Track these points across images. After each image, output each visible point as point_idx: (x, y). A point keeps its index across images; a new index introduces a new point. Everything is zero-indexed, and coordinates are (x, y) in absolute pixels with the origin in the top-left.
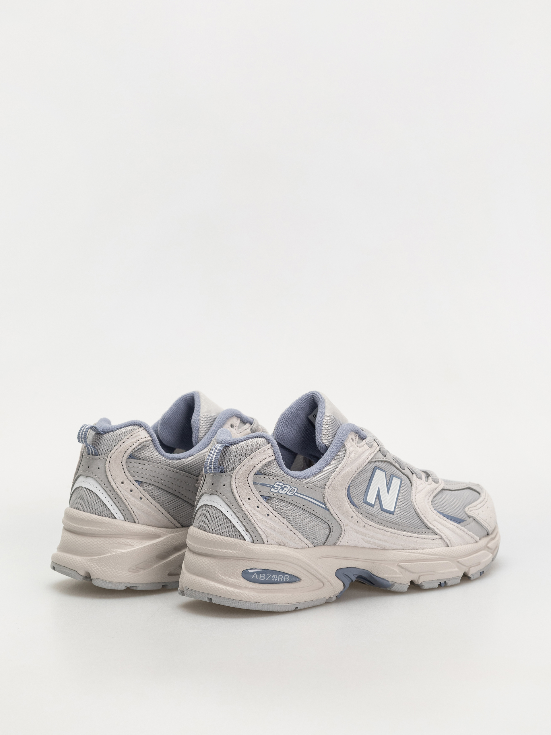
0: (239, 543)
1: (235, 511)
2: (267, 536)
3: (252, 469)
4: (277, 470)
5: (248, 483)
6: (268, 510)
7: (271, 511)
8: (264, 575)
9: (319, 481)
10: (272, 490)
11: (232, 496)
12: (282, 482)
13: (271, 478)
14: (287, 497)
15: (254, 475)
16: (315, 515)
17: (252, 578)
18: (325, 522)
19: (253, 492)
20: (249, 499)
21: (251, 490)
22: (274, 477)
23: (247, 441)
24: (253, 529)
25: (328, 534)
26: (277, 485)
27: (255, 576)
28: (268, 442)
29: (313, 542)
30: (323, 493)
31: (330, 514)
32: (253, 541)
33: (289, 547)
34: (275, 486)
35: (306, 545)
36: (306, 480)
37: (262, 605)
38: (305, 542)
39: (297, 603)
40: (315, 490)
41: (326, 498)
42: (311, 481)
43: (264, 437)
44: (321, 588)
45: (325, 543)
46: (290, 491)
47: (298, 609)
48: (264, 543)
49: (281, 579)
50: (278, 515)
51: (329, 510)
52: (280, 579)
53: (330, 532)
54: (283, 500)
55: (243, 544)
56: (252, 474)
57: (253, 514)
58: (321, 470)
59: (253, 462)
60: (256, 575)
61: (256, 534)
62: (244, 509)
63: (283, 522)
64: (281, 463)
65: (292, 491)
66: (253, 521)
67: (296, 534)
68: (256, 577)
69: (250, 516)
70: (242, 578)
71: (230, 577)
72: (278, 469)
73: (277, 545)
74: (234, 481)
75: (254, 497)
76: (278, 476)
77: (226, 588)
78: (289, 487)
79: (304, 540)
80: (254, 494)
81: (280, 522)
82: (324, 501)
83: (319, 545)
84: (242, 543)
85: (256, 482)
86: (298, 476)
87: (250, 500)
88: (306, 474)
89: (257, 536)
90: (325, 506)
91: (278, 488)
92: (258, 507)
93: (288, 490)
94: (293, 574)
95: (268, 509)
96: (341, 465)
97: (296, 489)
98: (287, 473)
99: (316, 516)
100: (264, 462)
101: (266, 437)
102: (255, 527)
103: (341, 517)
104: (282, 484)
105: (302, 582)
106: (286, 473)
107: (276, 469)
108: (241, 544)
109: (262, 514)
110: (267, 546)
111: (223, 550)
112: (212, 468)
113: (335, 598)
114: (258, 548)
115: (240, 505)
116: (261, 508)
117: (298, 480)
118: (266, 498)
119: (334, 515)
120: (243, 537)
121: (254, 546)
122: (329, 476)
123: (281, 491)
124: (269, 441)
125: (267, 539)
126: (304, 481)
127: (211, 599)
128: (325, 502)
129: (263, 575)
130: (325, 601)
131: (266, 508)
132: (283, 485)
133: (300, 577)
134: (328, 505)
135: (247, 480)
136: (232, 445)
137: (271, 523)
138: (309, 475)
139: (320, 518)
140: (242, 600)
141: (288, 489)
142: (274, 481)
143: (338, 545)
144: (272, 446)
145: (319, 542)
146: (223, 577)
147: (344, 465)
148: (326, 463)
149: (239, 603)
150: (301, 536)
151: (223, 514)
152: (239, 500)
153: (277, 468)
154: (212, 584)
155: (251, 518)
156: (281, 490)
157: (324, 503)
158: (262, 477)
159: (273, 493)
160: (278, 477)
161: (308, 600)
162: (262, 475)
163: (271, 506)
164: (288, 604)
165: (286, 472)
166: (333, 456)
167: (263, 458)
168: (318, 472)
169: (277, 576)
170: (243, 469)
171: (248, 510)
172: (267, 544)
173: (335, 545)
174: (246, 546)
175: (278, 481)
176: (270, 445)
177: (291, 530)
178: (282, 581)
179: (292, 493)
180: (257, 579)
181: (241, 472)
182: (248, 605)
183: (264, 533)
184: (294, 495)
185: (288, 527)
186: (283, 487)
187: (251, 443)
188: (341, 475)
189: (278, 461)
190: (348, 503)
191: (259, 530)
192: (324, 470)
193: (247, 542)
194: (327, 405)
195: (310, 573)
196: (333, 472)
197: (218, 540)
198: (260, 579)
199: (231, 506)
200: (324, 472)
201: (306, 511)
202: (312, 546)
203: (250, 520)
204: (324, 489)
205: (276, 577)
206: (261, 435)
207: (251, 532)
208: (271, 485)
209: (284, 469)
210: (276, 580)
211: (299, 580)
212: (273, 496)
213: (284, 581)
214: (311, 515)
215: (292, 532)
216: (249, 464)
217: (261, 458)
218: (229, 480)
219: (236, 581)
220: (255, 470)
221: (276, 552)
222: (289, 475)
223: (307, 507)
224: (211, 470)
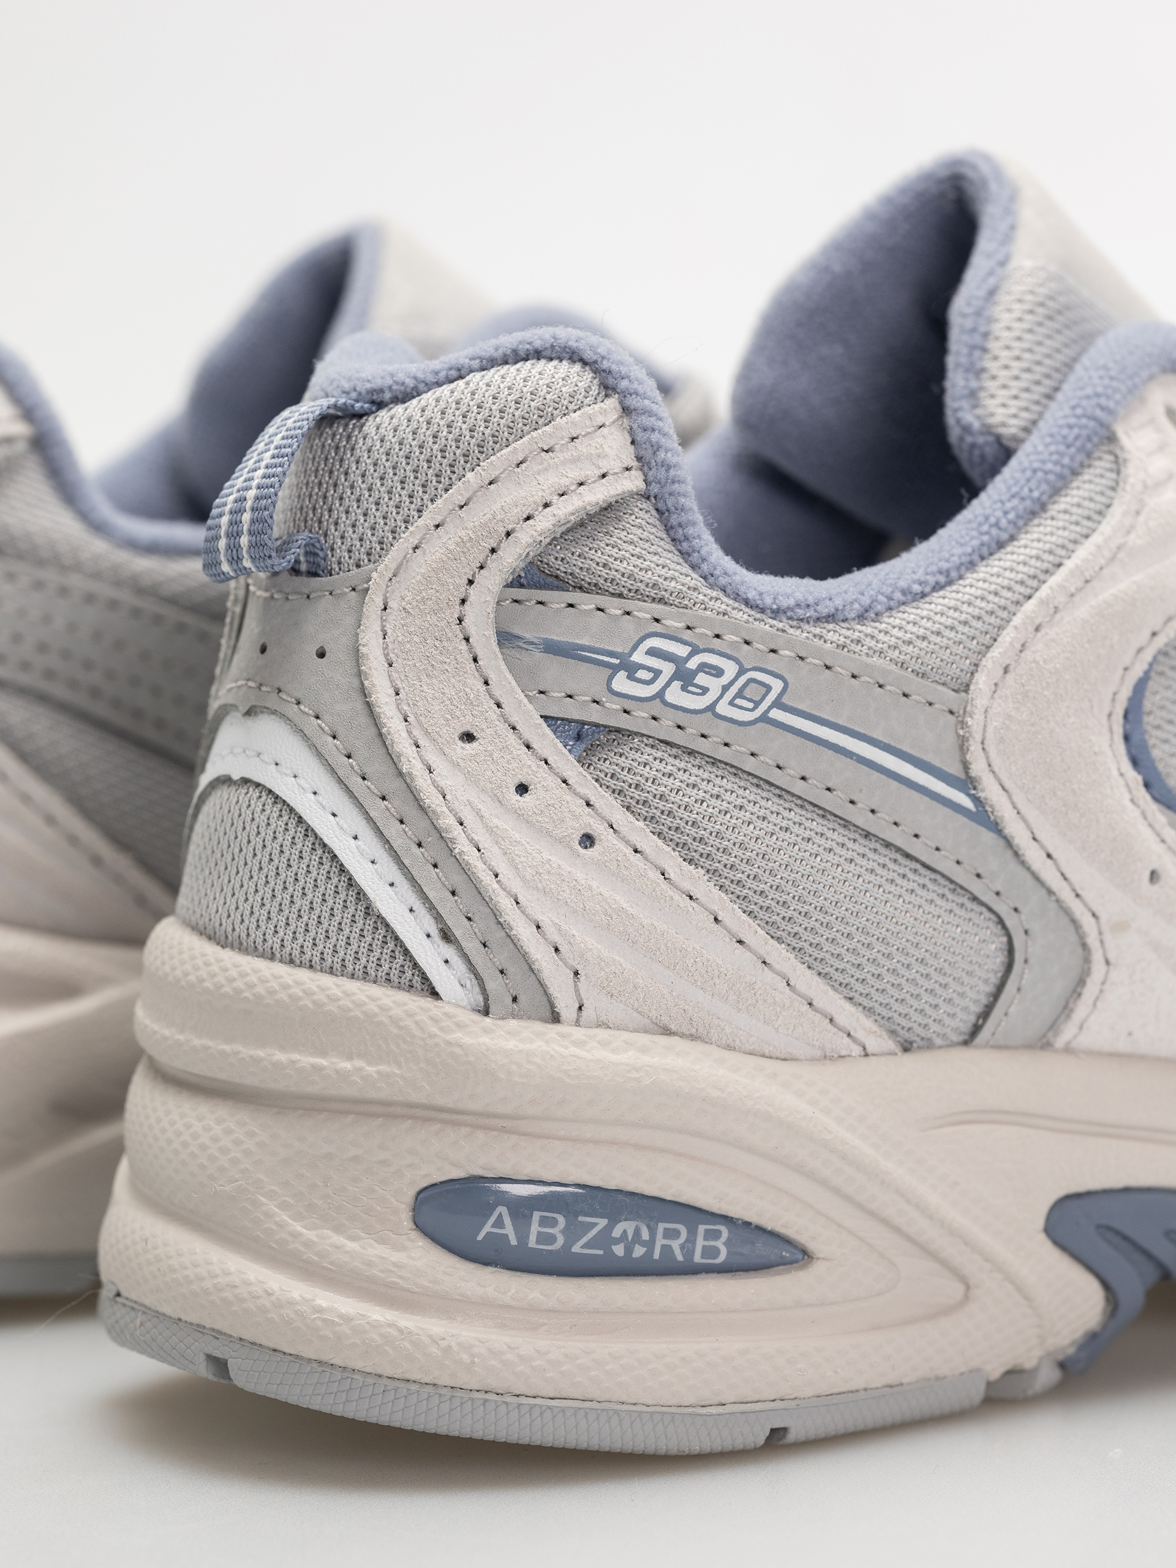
0: (397, 1012)
1: (377, 809)
2: (576, 973)
3: (493, 551)
4: (655, 558)
5: (467, 640)
6: (588, 810)
7: (606, 811)
8: (561, 1220)
9: (933, 638)
10: (621, 682)
11: (364, 719)
12: (687, 635)
13: (615, 607)
14: (720, 732)
15: (507, 586)
16: (907, 856)
17: (480, 1238)
18: (974, 899)
19: (498, 693)
20: (468, 737)
21: (486, 683)
22: (629, 605)
23: (468, 378)
24: (483, 923)
25: (994, 980)
26: (652, 652)
27: (499, 1223)
28: (606, 387)
29: (899, 1020)
30: (958, 716)
31: (1009, 853)
32: (486, 999)
33: (729, 1048)
34: (638, 657)
35: (847, 1040)
36: (844, 631)
37: (536, 1413)
38: (839, 1019)
39: (778, 1405)
40: (905, 695)
41: (974, 748)
42: (881, 636)
43: (574, 356)
44: (948, 1311)
45: (976, 1030)
46: (740, 694)
47: (791, 1437)
48: (555, 1018)
49: (676, 1245)
50: (650, 843)
51: (996, 828)
52: (667, 1249)
53: (1009, 967)
54: (691, 753)
55: (422, 1017)
56: (492, 581)
57: (490, 830)
58: (954, 574)
59: (496, 507)
60: (507, 1221)
61: (502, 957)
62: (432, 799)
63: (687, 886)
64: (684, 518)
65: (748, 693)
66: (487, 878)
67: (777, 967)
68: (509, 1230)
69: (471, 840)
70: (415, 1235)
71: (338, 1229)
72: (665, 554)
73: (646, 1032)
74: (376, 627)
75: (503, 728)
76: (661, 601)
77: (308, 1296)
78: (730, 669)
79: (832, 1010)
80: (499, 706)
81: (664, 885)
82: (966, 766)
83: (938, 1041)
84: (410, 1015)
85: (517, 631)
86: (791, 602)
87: (475, 744)
88: (850, 597)
89: (511, 970)
90: (976, 800)
91: (657, 673)
92: (522, 789)
93: (725, 688)
94: (755, 1219)
95: (588, 804)
96: (1083, 552)
97: (777, 685)
98: (723, 581)
99: (917, 860)
100: (566, 509)
101: (589, 355)
102: (495, 914)
103: (1083, 873)
104: (682, 651)
105: (818, 1268)
106: (711, 580)
107: (649, 557)
108: (409, 1022)
109: (549, 834)
110: (578, 1033)
111: (296, 1056)
112: (244, 540)
113: (1049, 1376)
114: (512, 1044)
115: (410, 774)
116: (541, 793)
117: (791, 631)
118: (579, 737)
119: (1034, 856)
120: (425, 979)
121: (486, 1031)
122: (1005, 615)
123: (675, 695)
124: (611, 381)
125: (577, 991)
126: (830, 636)
127: (220, 1365)
128: (973, 773)
129: (554, 1223)
130: (978, 1393)
131: (577, 794)
132: (691, 655)
133: (802, 1238)
134: (990, 791)
135: (460, 620)
136: (380, 405)
137: (606, 894)
138: (866, 601)
139: (943, 876)
140: (408, 1376)
141: (725, 680)
142: (629, 629)
143: (1068, 1050)
144: (626, 411)
145: (934, 1027)
146: (298, 1227)
147: (1107, 554)
148: (987, 533)
149: (391, 1396)
150: (807, 981)
151: (309, 831)
152: (402, 744)
153: (653, 549)
154: (233, 1269)
155: (471, 857)
156: (677, 684)
157: (967, 783)
158: (557, 599)
159: (629, 705)
160: (661, 607)
161: (859, 1383)
162: (558, 588)
163: (612, 783)
164: (713, 1410)
165: (717, 572)
166: (1036, 494)
167: (564, 481)
168: (927, 589)
169: (648, 1227)
170: (436, 549)
171: (456, 805)
172: (577, 1023)
173: (1043, 1043)
174: (434, 1030)
175: (657, 627)
176: (612, 403)
177: (740, 942)
178: (680, 1258)
179: (750, 705)
180: (514, 1242)
181: (420, 565)
182: (445, 1408)
183: (557, 950)
184: (764, 718)
185: (716, 919)
186: (692, 664)
187: (493, 390)
188: (1083, 611)
189: (661, 505)
190: (1124, 790)
191: (524, 932)
192: (970, 578)
193: (448, 1009)
194: (1027, 214)
195: (873, 1214)
196: (1028, 591)
197: (272, 992)
198: (532, 1242)
199: (355, 782)
200: (973, 591)
201: (846, 824)
202: (891, 1045)
203: (465, 870)
204: (966, 691)
205: (637, 1232)
206: (562, 342)
207: (472, 947)
208: (611, 654)
209: (704, 560)
210: (639, 1251)
211: (800, 1256)
212: (623, 722)
213: (698, 1258)
214: (883, 850)
215: (750, 949)
216: (475, 516)
217: (552, 481)
218: (350, 620)
219: (374, 1250)
220: (511, 558)
221: (635, 1075)
222: (737, 597)
223: (852, 802)
224: (239, 559)
